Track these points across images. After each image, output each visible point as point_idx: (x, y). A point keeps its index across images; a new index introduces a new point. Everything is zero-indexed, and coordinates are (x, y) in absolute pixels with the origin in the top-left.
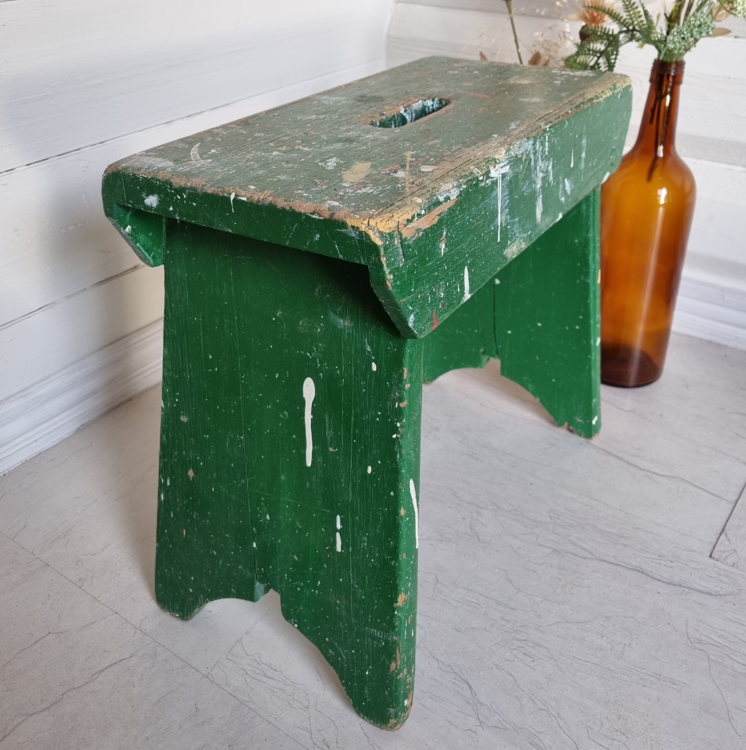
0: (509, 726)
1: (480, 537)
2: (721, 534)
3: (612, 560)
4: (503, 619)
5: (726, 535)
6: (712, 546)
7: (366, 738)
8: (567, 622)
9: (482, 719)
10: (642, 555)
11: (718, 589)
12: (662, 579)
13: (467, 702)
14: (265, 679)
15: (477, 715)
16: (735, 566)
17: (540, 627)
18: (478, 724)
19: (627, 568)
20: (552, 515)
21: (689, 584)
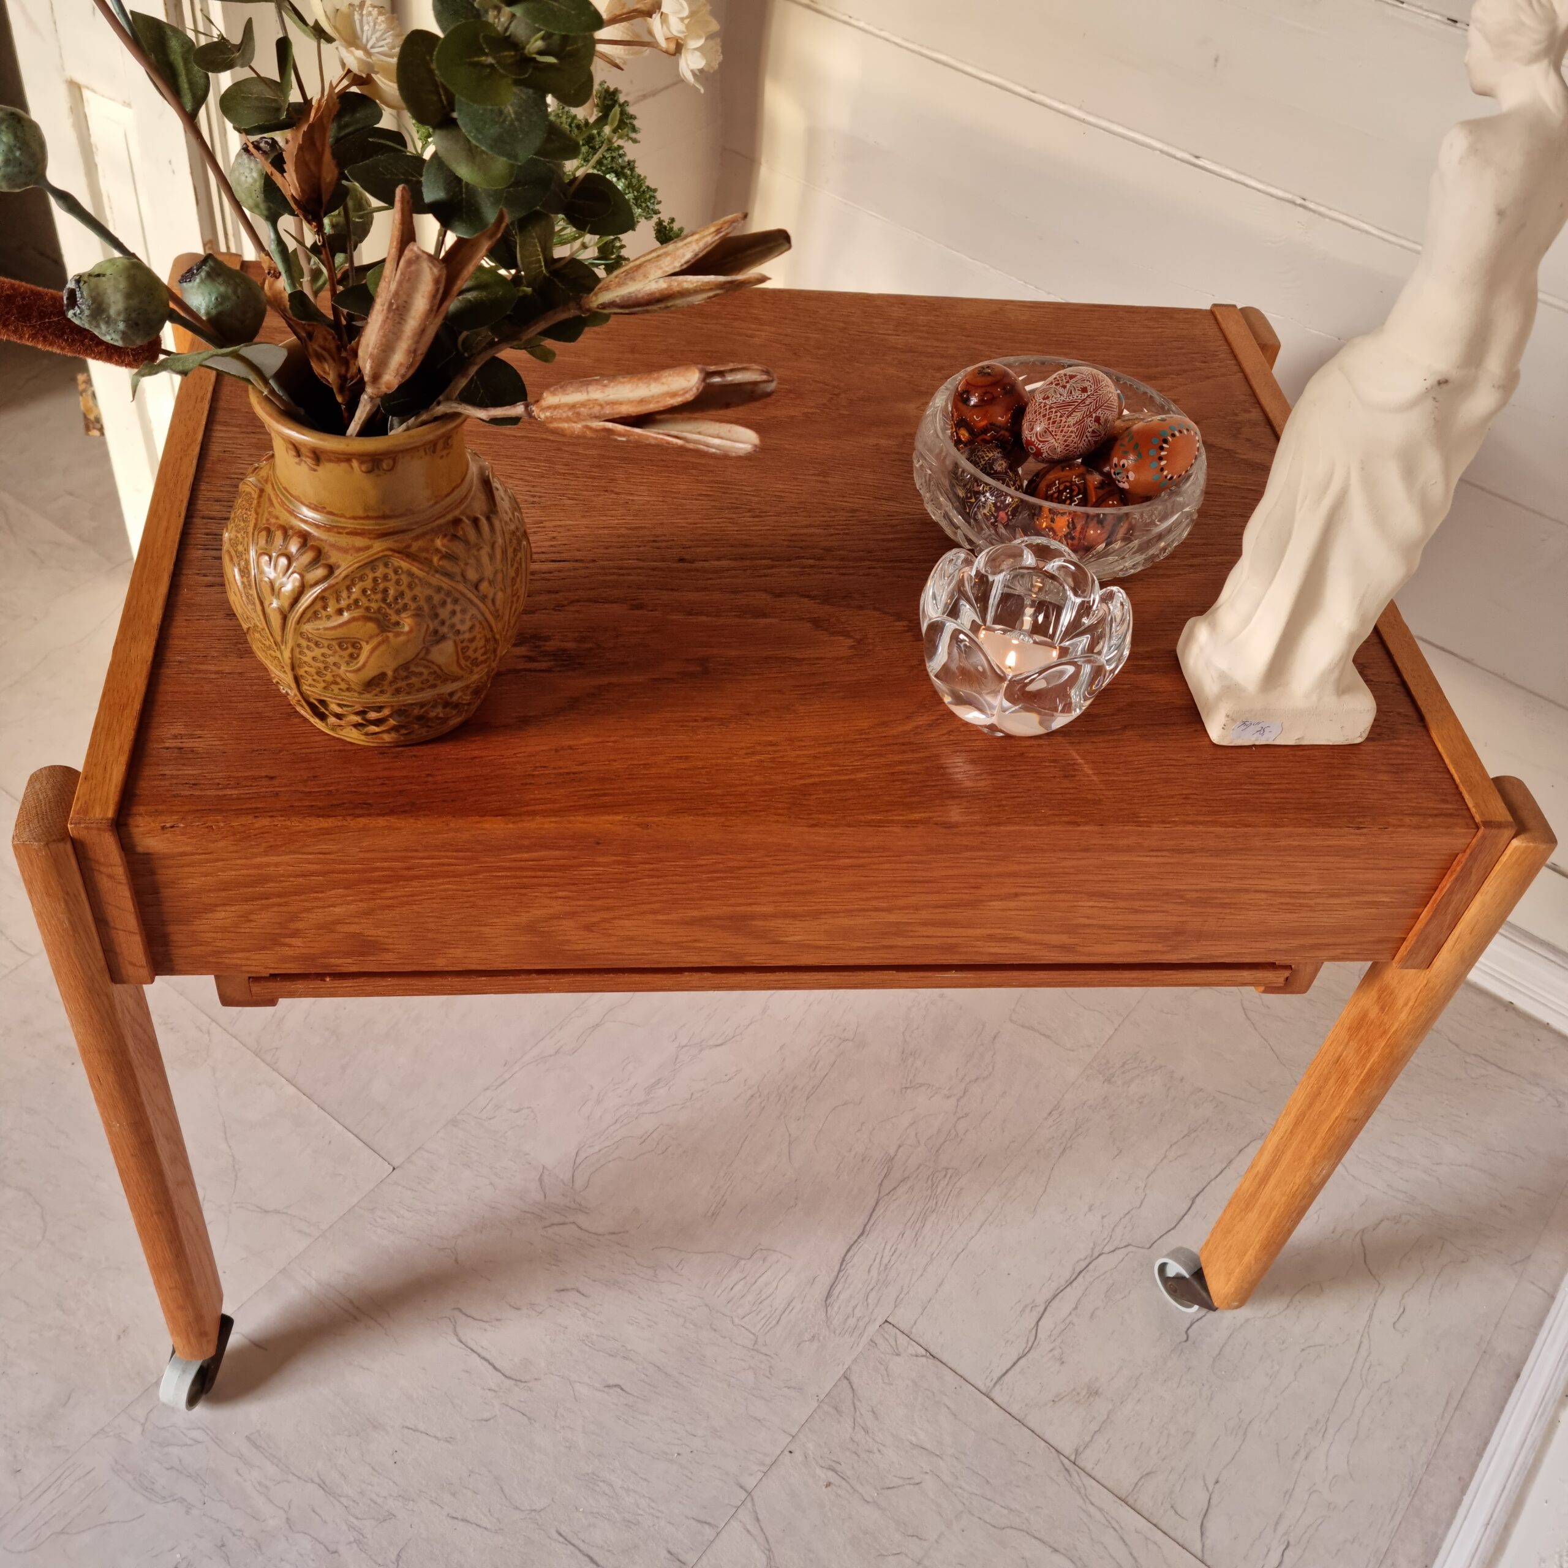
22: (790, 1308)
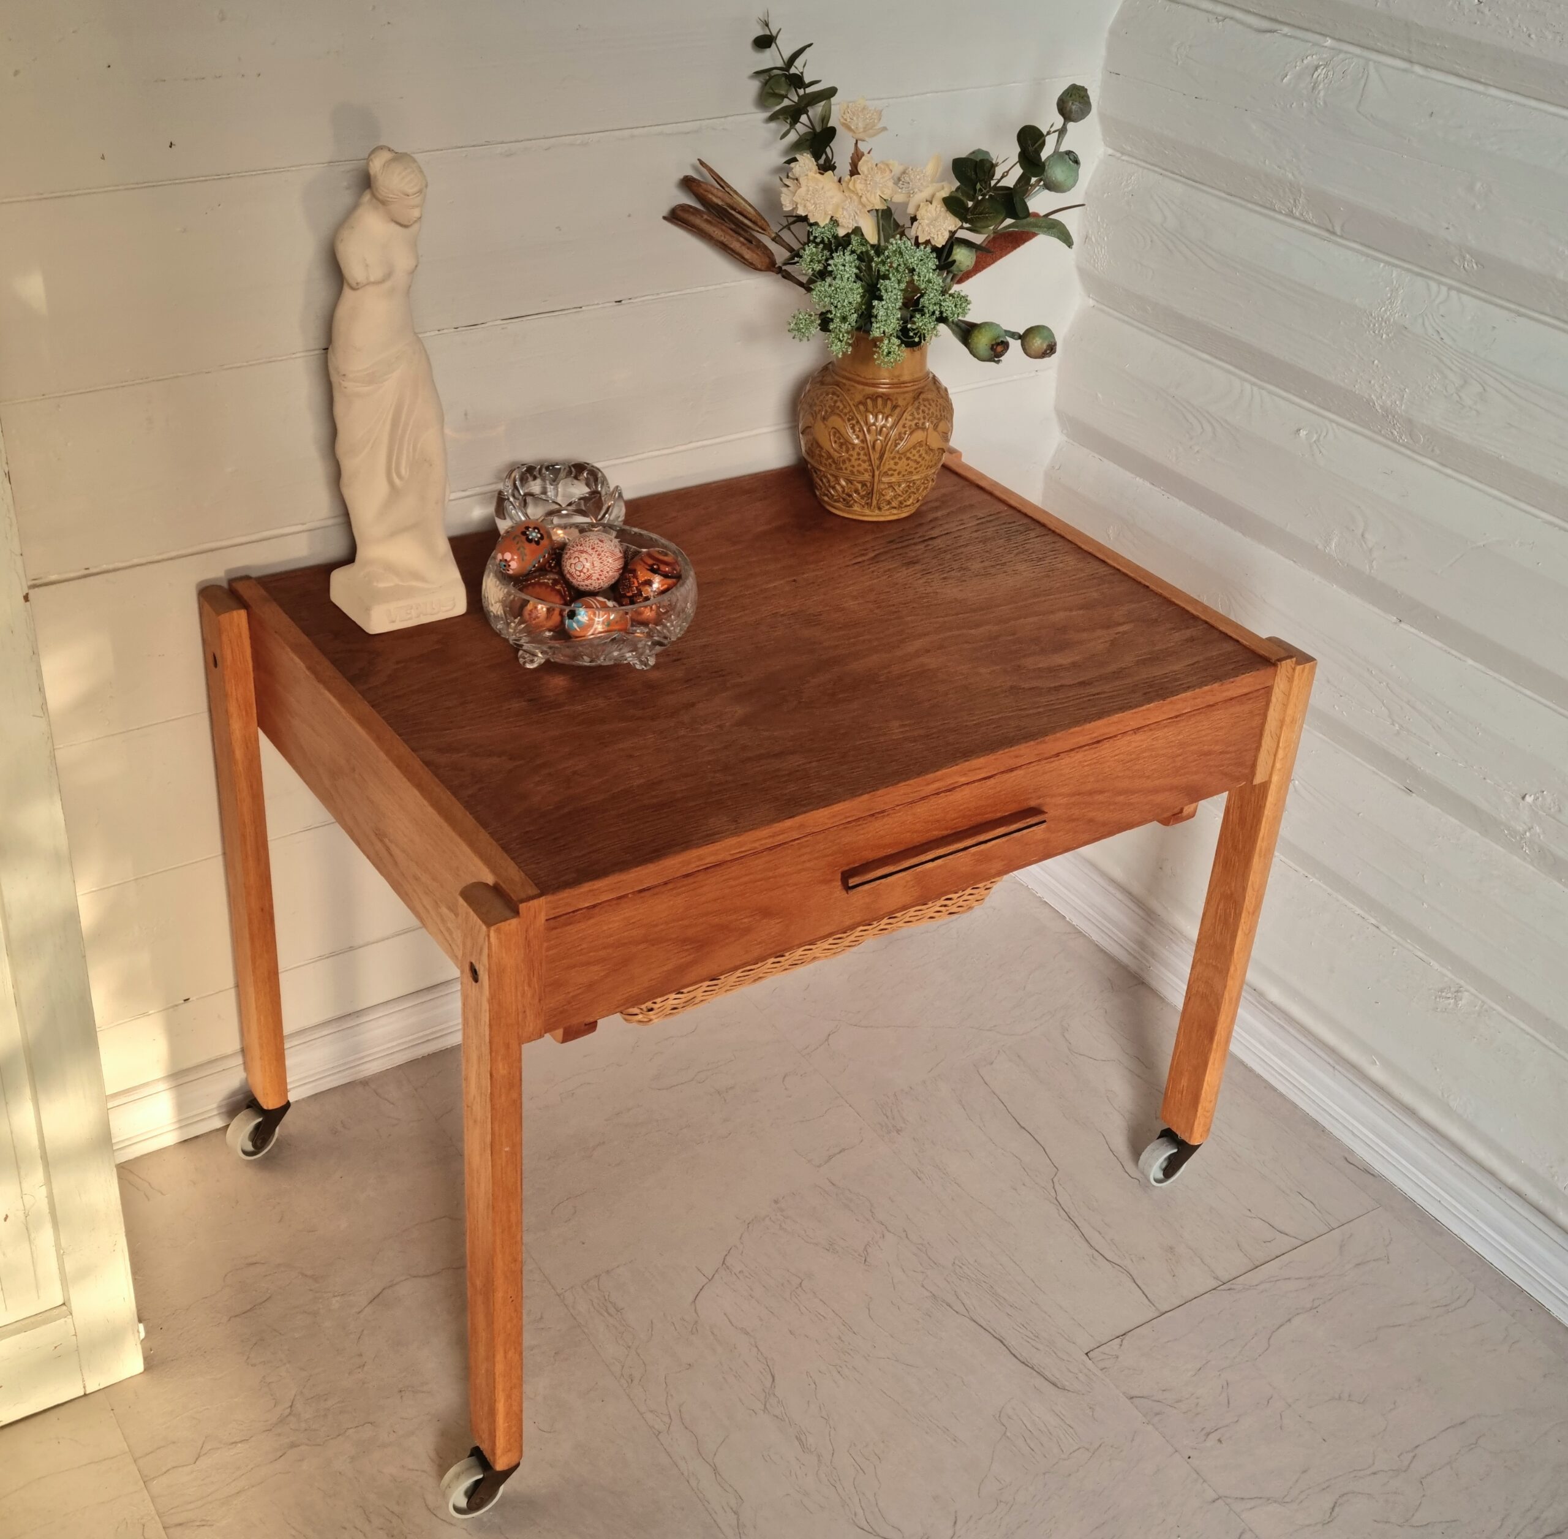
0: (787, 1419)
1: (868, 1260)
2: (1118, 1337)
3: (984, 1324)
4: (840, 1338)
5: (1122, 1341)
6: (1098, 1345)
7: (664, 1385)
8: (897, 1361)
9: (768, 1406)
10: (1018, 1329)
11: (1067, 1383)
12: (1018, 1356)
13: (763, 1390)
14: (606, 1314)
15: (766, 1402)
16: (1104, 1370)
17: (869, 1356)
18: (763, 1408)
19: (993, 1336)
20: (957, 1262)
21: (1042, 1370)
22: (1059, 1414)
